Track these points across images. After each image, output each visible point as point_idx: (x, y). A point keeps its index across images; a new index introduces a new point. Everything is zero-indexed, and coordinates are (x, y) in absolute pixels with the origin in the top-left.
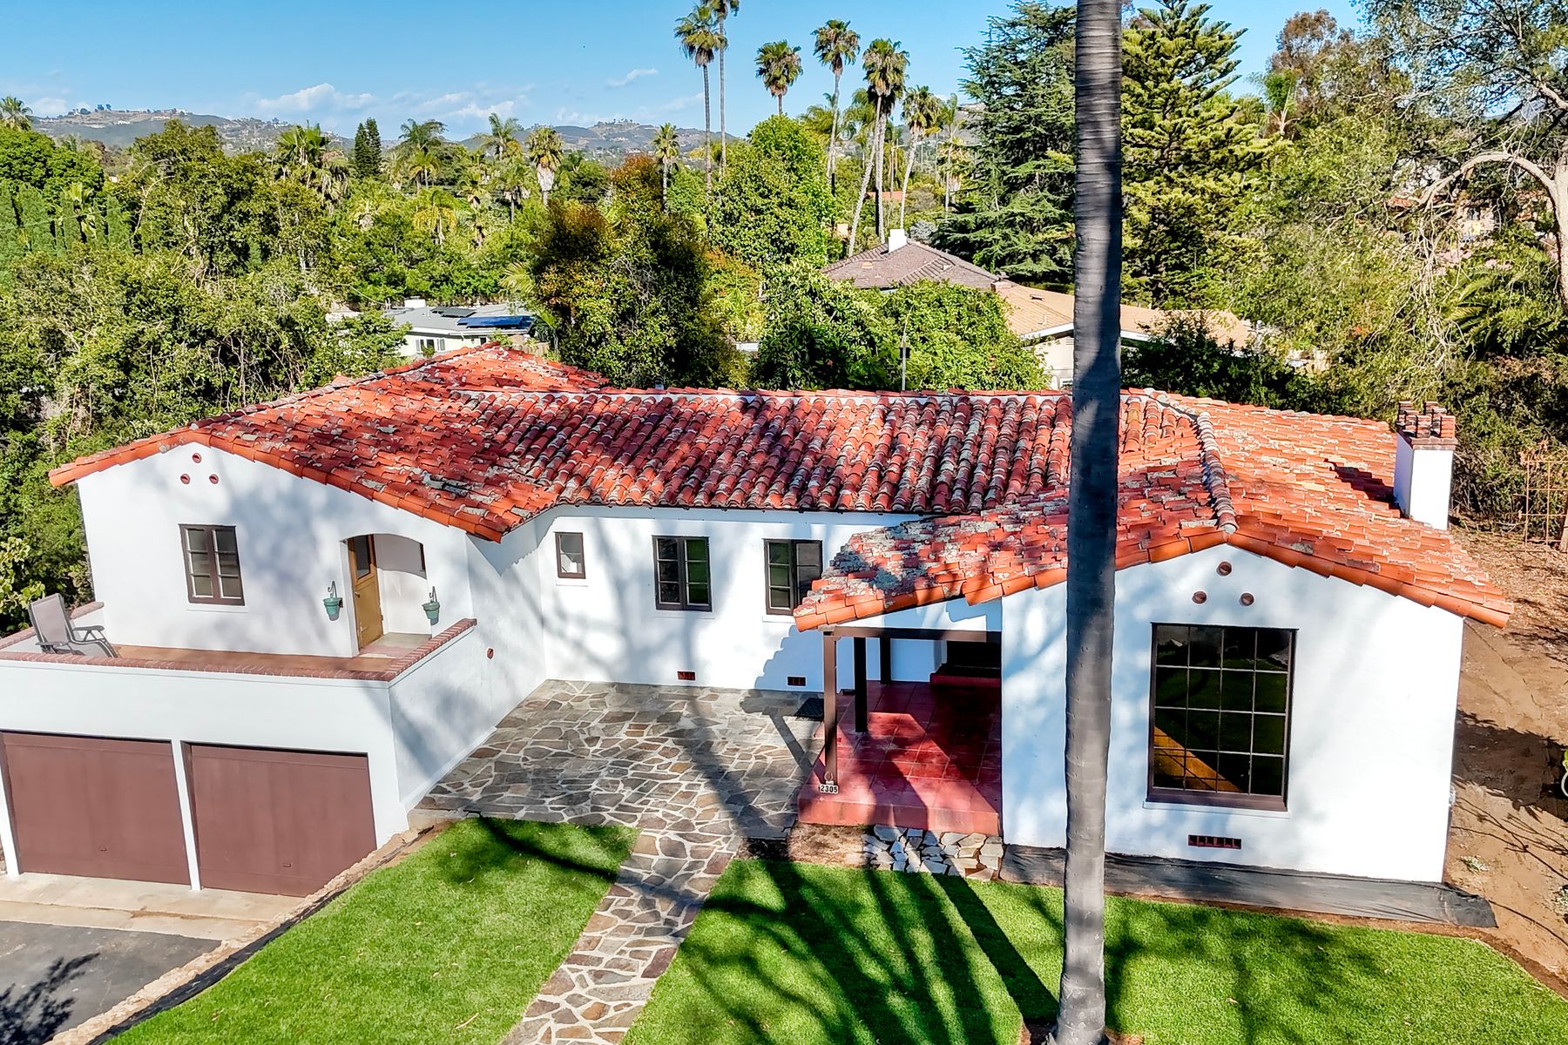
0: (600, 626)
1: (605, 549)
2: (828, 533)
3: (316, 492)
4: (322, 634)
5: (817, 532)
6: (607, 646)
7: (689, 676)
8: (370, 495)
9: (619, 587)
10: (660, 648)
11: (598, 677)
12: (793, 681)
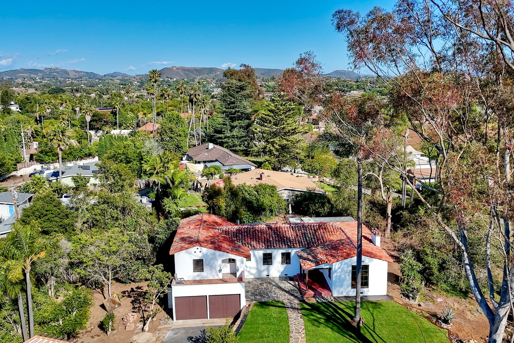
0: (253, 268)
1: (254, 255)
2: (292, 251)
3: (218, 253)
4: (218, 275)
5: (290, 251)
6: (254, 271)
7: (268, 276)
8: (228, 253)
9: (257, 261)
10: (263, 271)
11: (252, 277)
12: (285, 275)
